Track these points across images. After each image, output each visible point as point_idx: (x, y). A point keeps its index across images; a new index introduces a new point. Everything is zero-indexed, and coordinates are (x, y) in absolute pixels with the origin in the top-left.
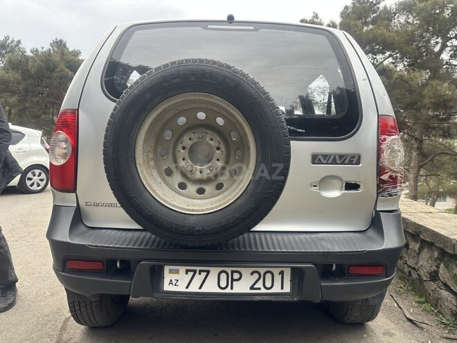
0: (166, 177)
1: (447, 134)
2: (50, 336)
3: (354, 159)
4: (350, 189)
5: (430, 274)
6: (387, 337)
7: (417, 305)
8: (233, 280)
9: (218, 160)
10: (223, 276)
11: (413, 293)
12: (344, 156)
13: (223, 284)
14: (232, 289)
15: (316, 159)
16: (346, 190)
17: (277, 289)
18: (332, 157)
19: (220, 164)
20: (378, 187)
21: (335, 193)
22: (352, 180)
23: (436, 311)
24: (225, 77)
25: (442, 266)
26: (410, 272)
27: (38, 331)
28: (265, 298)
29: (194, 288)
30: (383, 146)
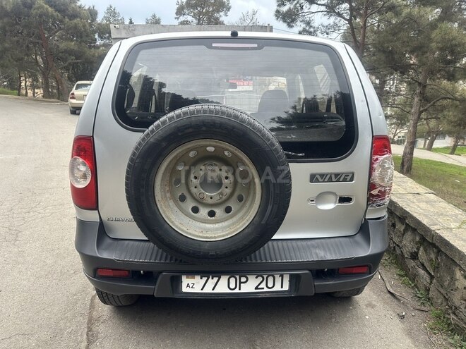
0: (180, 203)
1: (452, 77)
2: (82, 315)
3: (349, 177)
4: (343, 202)
5: (411, 253)
6: (369, 309)
7: (397, 277)
8: (240, 283)
9: (227, 187)
10: (232, 280)
11: (396, 266)
12: (339, 175)
13: (232, 286)
14: (240, 289)
15: (313, 178)
16: (339, 203)
17: (277, 288)
18: (328, 176)
19: (228, 191)
20: (368, 200)
21: (329, 206)
22: (345, 194)
23: (413, 285)
24: (234, 127)
25: (421, 249)
26: (394, 248)
27: (70, 310)
28: (268, 295)
29: (208, 289)
30: (375, 166)
